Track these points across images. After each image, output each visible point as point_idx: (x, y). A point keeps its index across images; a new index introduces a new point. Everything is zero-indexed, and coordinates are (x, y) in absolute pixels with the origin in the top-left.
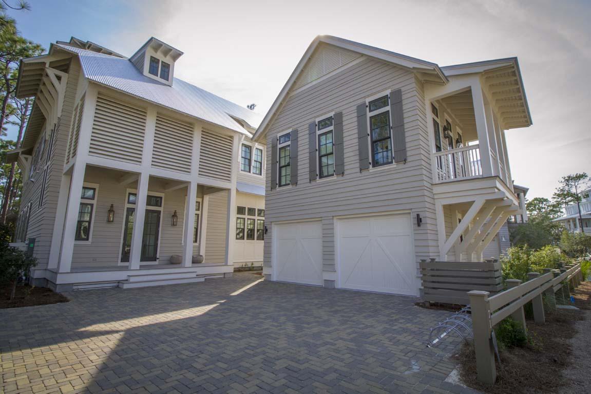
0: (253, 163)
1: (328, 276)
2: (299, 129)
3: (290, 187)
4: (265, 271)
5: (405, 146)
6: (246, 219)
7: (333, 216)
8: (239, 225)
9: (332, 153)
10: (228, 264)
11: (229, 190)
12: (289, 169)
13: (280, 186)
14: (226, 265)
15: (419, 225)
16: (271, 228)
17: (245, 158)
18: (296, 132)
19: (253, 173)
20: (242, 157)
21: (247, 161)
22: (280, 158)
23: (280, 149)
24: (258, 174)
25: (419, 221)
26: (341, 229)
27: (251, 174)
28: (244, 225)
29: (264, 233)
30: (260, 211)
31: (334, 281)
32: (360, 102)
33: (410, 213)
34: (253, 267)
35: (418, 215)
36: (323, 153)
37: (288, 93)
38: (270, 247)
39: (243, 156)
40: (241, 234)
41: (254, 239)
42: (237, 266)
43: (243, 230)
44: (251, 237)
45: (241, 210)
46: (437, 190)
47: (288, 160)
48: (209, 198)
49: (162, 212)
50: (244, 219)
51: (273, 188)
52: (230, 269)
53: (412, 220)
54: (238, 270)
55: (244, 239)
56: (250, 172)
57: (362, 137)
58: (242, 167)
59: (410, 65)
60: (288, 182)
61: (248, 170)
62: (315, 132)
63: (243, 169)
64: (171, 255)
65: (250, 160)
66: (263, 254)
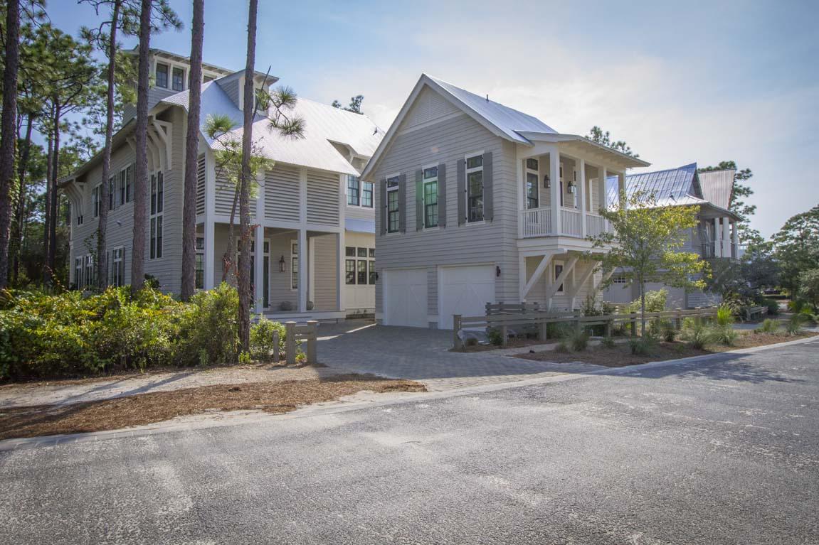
0: (362, 194)
1: (432, 319)
2: (407, 174)
3: (399, 234)
4: (377, 317)
5: (492, 206)
6: (357, 261)
7: (437, 265)
8: (348, 268)
9: (436, 204)
10: (341, 310)
11: (338, 234)
12: (397, 214)
13: (390, 232)
14: (338, 310)
15: (498, 275)
16: (382, 274)
17: (353, 189)
18: (403, 177)
19: (363, 206)
20: (349, 188)
21: (355, 191)
22: (389, 202)
23: (389, 192)
24: (368, 207)
25: (498, 272)
26: (443, 276)
27: (360, 207)
28: (355, 268)
29: (375, 278)
30: (372, 251)
31: (437, 323)
32: (459, 157)
33: (493, 265)
34: (367, 315)
35: (498, 267)
36: (429, 202)
37: (396, 133)
38: (381, 293)
39: (350, 186)
40: (351, 276)
41: (366, 284)
42: (349, 313)
43: (354, 273)
44: (363, 281)
45: (350, 251)
46: (520, 244)
47: (396, 207)
48: (315, 240)
49: (269, 258)
50: (354, 261)
51: (382, 233)
52: (342, 315)
53: (494, 271)
54: (350, 317)
55: (354, 283)
56: (358, 205)
57: (460, 194)
58: (349, 200)
59: (498, 134)
60: (397, 229)
61: (356, 203)
62: (422, 181)
63: (350, 202)
64: (281, 301)
65: (358, 191)
66: (374, 300)
